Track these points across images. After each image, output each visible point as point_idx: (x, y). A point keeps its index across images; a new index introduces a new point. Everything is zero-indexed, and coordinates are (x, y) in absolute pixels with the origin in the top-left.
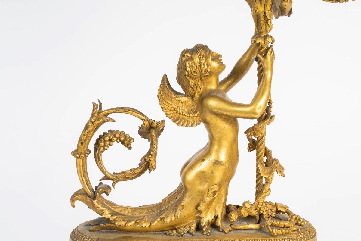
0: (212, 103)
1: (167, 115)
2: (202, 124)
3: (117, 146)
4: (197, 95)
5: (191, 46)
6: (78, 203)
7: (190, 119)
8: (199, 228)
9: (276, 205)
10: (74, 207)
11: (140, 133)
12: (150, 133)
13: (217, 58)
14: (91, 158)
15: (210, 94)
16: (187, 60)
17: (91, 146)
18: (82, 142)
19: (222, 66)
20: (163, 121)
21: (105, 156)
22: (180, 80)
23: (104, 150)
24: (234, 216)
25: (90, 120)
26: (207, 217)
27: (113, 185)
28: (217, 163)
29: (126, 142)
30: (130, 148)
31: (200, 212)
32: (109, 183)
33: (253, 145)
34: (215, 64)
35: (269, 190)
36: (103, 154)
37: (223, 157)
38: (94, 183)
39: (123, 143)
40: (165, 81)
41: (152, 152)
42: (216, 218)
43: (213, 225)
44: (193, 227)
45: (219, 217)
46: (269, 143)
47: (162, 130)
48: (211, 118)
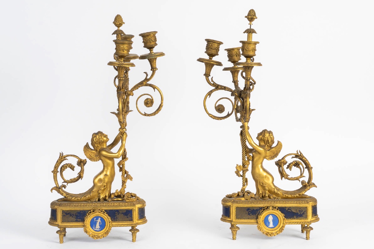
0: (104, 153)
1: (87, 157)
2: (100, 161)
3: (68, 170)
4: (98, 150)
5: (96, 132)
6: (54, 191)
7: (96, 159)
8: (99, 200)
9: (131, 194)
10: (52, 192)
11: (77, 164)
12: (81, 164)
13: (106, 136)
14: (59, 174)
15: (103, 149)
16: (94, 137)
17: (59, 170)
18: (56, 167)
19: (108, 139)
20: (86, 160)
21: (64, 173)
22: (92, 144)
23: (64, 170)
24: (112, 196)
25: (59, 159)
26: (102, 196)
27: (67, 184)
28: (106, 175)
29: (72, 168)
30: (74, 170)
31: (99, 194)
32: (65, 184)
33: (121, 169)
34: (105, 139)
35: (126, 185)
36: (63, 172)
37: (108, 173)
38: (60, 184)
39: (71, 168)
40: (87, 144)
41: (82, 171)
42: (106, 196)
43: (105, 199)
44: (97, 200)
45: (107, 196)
46: (127, 168)
47: (86, 163)
48: (103, 158)
